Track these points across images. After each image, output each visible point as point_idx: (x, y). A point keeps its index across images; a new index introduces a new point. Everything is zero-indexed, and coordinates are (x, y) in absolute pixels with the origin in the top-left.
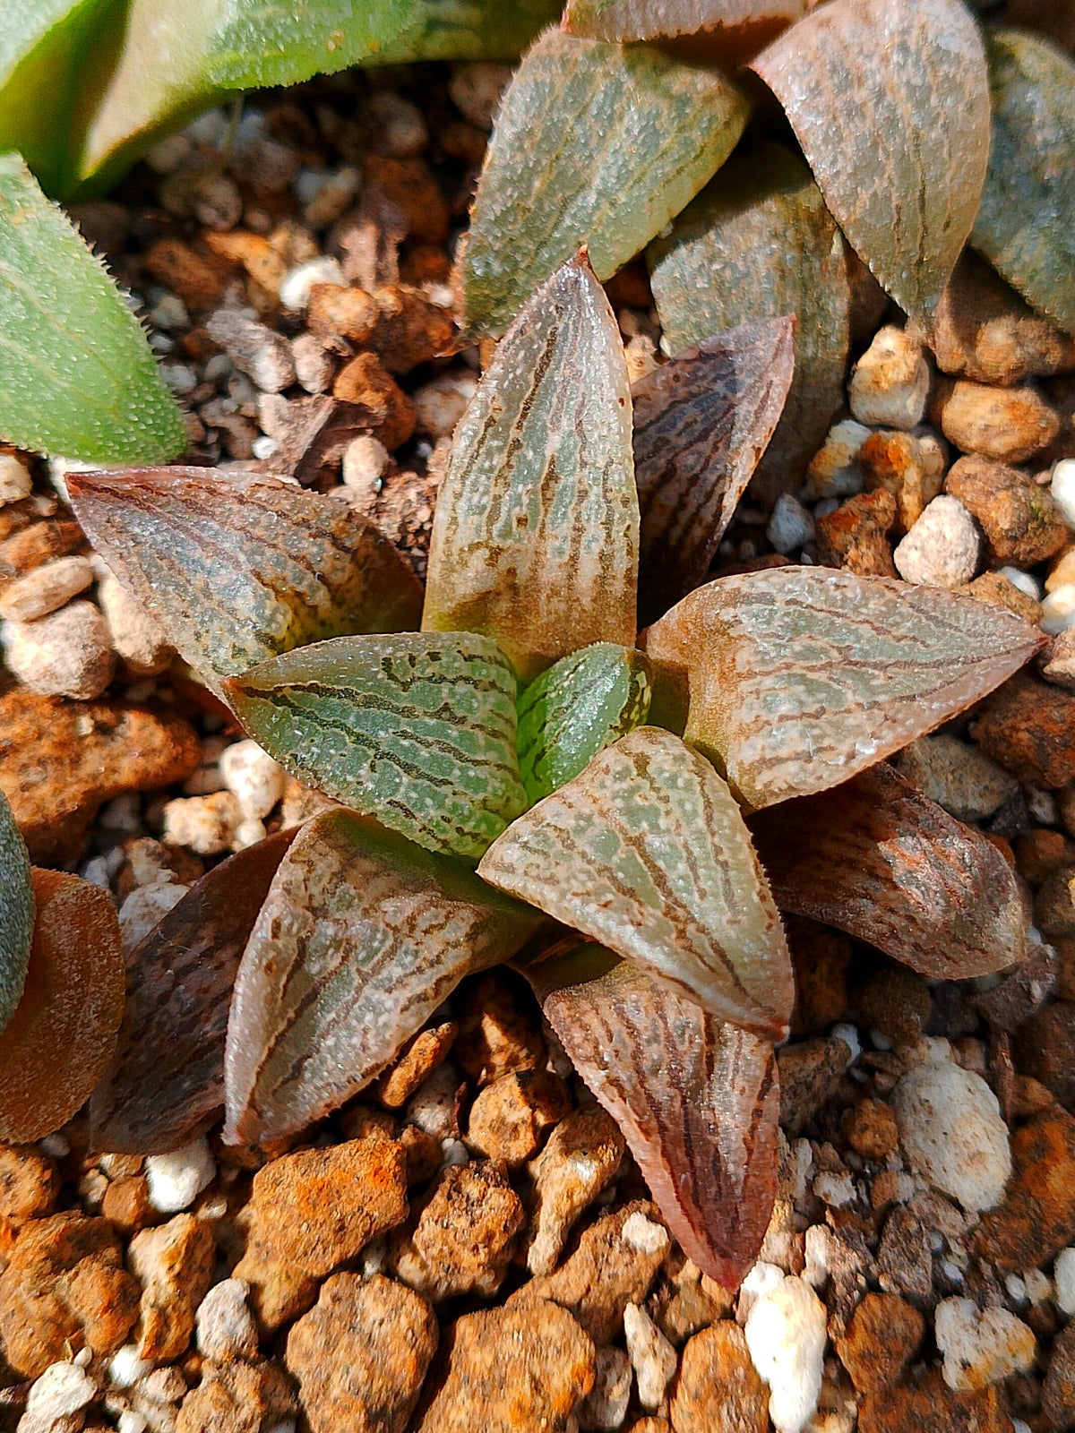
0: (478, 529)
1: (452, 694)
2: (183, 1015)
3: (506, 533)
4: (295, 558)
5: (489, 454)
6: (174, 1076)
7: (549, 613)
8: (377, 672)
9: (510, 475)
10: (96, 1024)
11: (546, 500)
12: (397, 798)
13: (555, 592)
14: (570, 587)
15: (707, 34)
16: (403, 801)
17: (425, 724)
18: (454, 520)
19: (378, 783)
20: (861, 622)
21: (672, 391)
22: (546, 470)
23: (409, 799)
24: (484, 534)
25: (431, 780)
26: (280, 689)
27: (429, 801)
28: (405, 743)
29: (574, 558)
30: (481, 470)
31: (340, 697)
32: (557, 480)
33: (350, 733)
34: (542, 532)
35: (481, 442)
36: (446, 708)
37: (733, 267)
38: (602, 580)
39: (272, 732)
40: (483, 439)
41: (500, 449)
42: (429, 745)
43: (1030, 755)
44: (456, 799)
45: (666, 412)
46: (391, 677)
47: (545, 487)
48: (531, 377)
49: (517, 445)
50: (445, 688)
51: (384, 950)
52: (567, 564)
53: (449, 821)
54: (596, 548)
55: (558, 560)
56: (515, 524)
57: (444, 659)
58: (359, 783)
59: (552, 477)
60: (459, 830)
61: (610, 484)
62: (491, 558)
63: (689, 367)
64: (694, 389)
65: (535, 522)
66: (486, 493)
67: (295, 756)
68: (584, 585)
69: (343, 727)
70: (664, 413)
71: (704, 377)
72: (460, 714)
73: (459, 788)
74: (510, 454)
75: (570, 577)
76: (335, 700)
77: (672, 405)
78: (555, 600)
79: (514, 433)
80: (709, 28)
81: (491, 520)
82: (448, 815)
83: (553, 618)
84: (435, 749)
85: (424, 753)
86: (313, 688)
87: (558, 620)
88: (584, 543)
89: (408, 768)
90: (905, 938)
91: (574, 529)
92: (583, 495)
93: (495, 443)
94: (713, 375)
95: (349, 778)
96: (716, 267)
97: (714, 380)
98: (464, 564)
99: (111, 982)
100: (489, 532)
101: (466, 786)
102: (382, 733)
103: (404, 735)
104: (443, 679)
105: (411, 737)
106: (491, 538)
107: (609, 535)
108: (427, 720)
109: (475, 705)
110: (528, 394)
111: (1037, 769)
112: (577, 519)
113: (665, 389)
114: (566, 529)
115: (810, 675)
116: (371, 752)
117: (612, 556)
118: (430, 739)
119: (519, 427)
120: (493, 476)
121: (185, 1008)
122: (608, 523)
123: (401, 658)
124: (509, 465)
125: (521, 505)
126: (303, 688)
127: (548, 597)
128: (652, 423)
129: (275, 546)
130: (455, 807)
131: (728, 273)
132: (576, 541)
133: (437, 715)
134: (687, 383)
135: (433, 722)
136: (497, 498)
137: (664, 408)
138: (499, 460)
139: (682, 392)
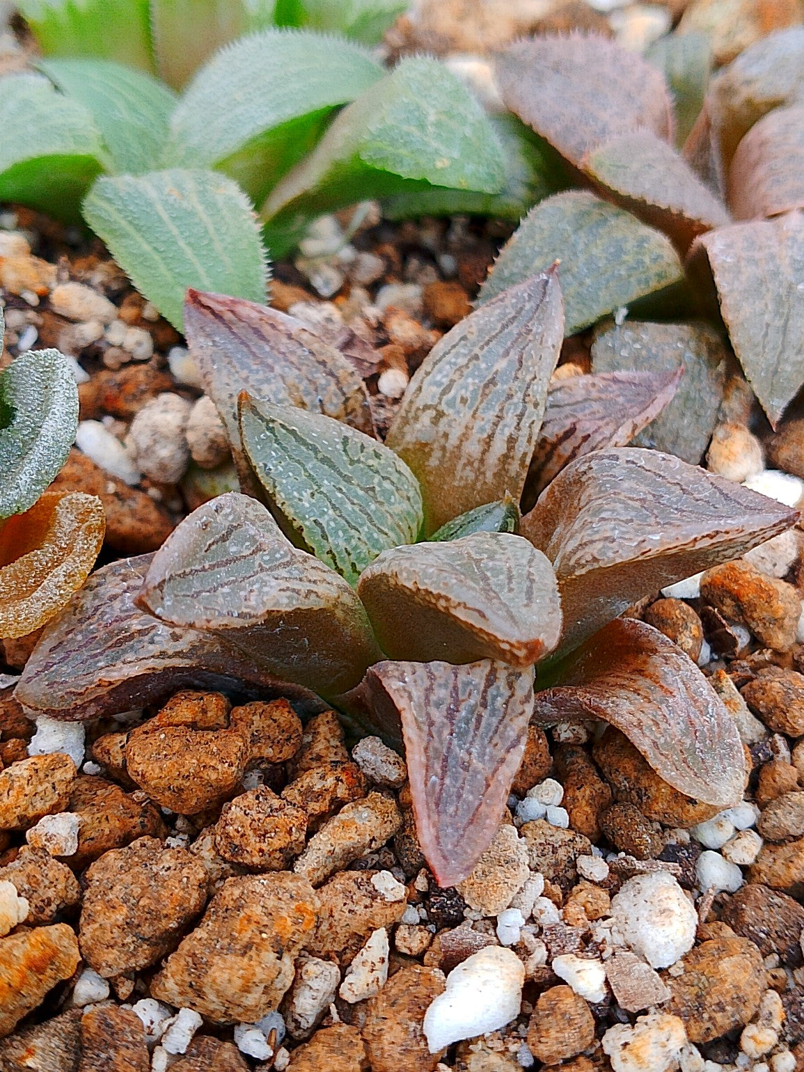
0: (434, 396)
1: (380, 484)
2: (121, 611)
3: (451, 404)
4: (310, 380)
5: (457, 355)
6: (96, 656)
7: (461, 478)
8: (337, 443)
9: (466, 372)
10: (62, 579)
11: (484, 395)
12: (320, 520)
13: (470, 463)
14: (482, 461)
15: (672, 214)
16: (324, 525)
17: (356, 492)
18: (420, 389)
19: (312, 505)
20: (675, 484)
21: (588, 392)
22: (490, 377)
23: (328, 524)
24: (437, 400)
25: (348, 522)
26: (273, 421)
27: (341, 533)
28: (339, 495)
29: (491, 437)
30: (449, 363)
31: (308, 448)
32: (495, 385)
33: (306, 470)
34: (475, 413)
35: (454, 347)
36: (373, 489)
37: (649, 350)
38: (506, 458)
39: (257, 443)
40: (457, 344)
41: (465, 355)
42: (353, 504)
43: (778, 699)
44: (359, 543)
45: (581, 402)
46: (345, 450)
47: (486, 386)
48: (499, 326)
49: (476, 357)
50: (377, 479)
51: (282, 561)
52: (484, 440)
53: (349, 554)
54: (507, 432)
55: (479, 435)
56: (458, 400)
57: (382, 461)
58: (300, 500)
59: (492, 382)
60: (353, 565)
61: (530, 392)
62: (435, 418)
63: (604, 383)
64: (603, 396)
65: (472, 404)
66: (447, 376)
67: (266, 465)
68: (491, 461)
69: (303, 466)
70: (577, 403)
71: (613, 392)
72: (381, 499)
73: (364, 538)
74: (470, 360)
75: (484, 453)
76: (303, 448)
77: (586, 400)
78: (468, 468)
79: (476, 350)
80: (674, 211)
81: (444, 393)
82: (349, 549)
83: (462, 483)
84: (357, 508)
85: (349, 507)
86: (293, 432)
87: (465, 487)
88: (500, 427)
89: (334, 508)
90: (648, 734)
91: (497, 416)
92: (510, 397)
93: (463, 351)
94: (618, 393)
95: (295, 494)
96: (638, 346)
97: (619, 396)
98: (416, 418)
99: (84, 561)
100: (440, 399)
101: (368, 539)
102: (326, 482)
103: (340, 490)
104: (377, 472)
105: (343, 493)
106: (440, 403)
107: (518, 424)
108: (358, 489)
109: (392, 500)
110: (494, 334)
111: (782, 711)
112: (501, 410)
113: (584, 388)
114: (491, 415)
115: (630, 502)
116: (316, 487)
117: (516, 440)
118: (355, 501)
119: (482, 348)
120: (455, 368)
121: (125, 608)
122: (520, 417)
123: (356, 443)
124: (467, 366)
125: (467, 390)
126: (287, 430)
127: (465, 465)
128: (568, 405)
129: (299, 370)
130: (356, 548)
131: (644, 353)
132: (496, 424)
133: (366, 490)
134: (600, 391)
135: (361, 493)
136: (452, 382)
137: (580, 399)
138: (462, 361)
139: (595, 394)
